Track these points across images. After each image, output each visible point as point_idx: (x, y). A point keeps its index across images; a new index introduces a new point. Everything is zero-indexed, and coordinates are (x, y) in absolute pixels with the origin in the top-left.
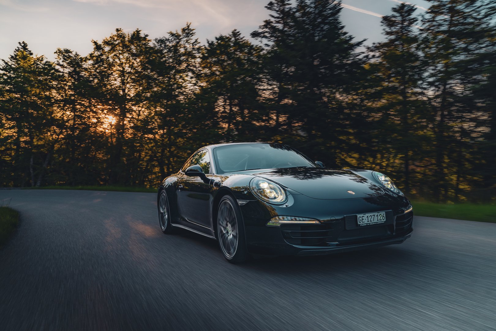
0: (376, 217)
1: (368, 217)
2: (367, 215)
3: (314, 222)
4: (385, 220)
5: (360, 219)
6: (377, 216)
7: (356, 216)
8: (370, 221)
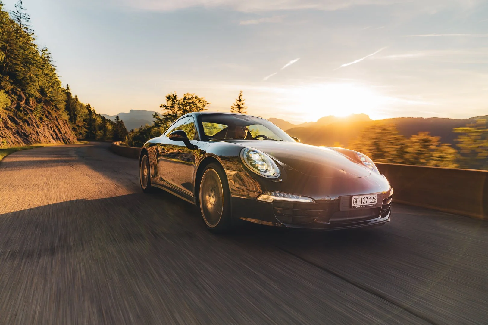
2: (361, 197)
3: (309, 201)
4: (376, 203)
5: (355, 200)
6: (370, 198)
7: (352, 197)
8: (364, 203)
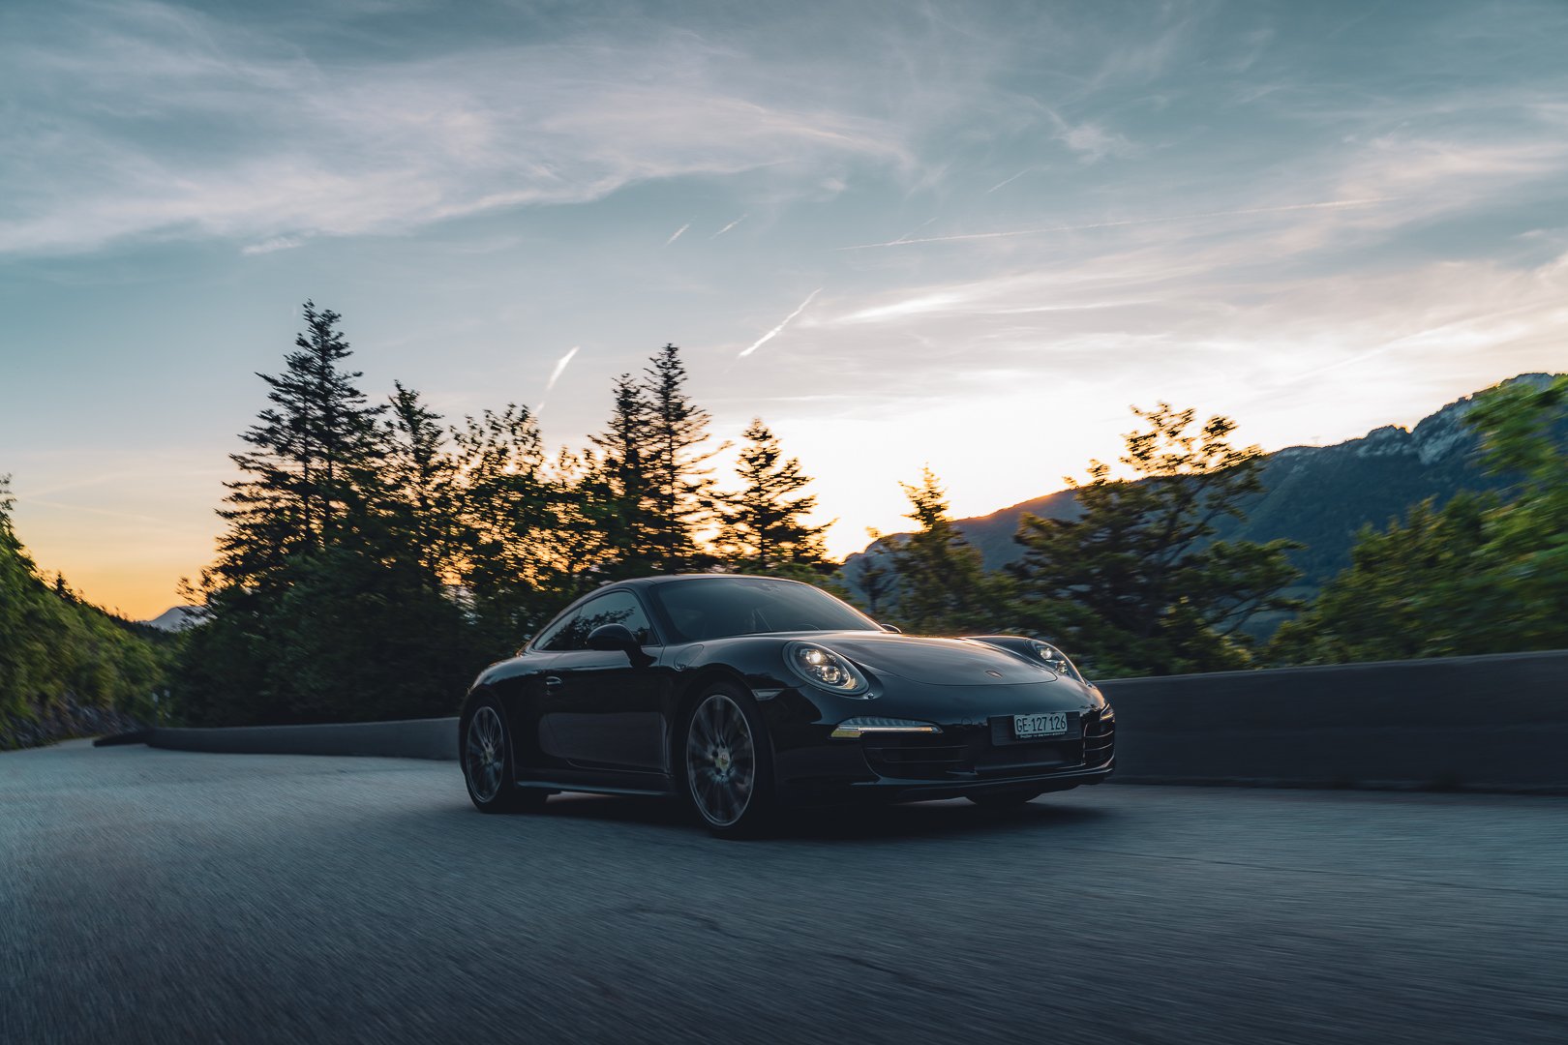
0: (1048, 723)
1: (1033, 720)
2: (1032, 716)
3: (930, 729)
4: (1066, 729)
5: (1020, 724)
6: (1051, 719)
7: (1012, 718)
8: (1039, 730)
